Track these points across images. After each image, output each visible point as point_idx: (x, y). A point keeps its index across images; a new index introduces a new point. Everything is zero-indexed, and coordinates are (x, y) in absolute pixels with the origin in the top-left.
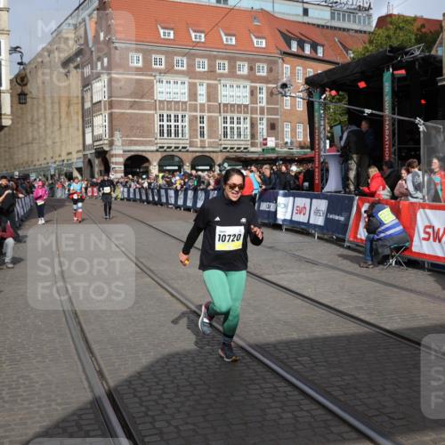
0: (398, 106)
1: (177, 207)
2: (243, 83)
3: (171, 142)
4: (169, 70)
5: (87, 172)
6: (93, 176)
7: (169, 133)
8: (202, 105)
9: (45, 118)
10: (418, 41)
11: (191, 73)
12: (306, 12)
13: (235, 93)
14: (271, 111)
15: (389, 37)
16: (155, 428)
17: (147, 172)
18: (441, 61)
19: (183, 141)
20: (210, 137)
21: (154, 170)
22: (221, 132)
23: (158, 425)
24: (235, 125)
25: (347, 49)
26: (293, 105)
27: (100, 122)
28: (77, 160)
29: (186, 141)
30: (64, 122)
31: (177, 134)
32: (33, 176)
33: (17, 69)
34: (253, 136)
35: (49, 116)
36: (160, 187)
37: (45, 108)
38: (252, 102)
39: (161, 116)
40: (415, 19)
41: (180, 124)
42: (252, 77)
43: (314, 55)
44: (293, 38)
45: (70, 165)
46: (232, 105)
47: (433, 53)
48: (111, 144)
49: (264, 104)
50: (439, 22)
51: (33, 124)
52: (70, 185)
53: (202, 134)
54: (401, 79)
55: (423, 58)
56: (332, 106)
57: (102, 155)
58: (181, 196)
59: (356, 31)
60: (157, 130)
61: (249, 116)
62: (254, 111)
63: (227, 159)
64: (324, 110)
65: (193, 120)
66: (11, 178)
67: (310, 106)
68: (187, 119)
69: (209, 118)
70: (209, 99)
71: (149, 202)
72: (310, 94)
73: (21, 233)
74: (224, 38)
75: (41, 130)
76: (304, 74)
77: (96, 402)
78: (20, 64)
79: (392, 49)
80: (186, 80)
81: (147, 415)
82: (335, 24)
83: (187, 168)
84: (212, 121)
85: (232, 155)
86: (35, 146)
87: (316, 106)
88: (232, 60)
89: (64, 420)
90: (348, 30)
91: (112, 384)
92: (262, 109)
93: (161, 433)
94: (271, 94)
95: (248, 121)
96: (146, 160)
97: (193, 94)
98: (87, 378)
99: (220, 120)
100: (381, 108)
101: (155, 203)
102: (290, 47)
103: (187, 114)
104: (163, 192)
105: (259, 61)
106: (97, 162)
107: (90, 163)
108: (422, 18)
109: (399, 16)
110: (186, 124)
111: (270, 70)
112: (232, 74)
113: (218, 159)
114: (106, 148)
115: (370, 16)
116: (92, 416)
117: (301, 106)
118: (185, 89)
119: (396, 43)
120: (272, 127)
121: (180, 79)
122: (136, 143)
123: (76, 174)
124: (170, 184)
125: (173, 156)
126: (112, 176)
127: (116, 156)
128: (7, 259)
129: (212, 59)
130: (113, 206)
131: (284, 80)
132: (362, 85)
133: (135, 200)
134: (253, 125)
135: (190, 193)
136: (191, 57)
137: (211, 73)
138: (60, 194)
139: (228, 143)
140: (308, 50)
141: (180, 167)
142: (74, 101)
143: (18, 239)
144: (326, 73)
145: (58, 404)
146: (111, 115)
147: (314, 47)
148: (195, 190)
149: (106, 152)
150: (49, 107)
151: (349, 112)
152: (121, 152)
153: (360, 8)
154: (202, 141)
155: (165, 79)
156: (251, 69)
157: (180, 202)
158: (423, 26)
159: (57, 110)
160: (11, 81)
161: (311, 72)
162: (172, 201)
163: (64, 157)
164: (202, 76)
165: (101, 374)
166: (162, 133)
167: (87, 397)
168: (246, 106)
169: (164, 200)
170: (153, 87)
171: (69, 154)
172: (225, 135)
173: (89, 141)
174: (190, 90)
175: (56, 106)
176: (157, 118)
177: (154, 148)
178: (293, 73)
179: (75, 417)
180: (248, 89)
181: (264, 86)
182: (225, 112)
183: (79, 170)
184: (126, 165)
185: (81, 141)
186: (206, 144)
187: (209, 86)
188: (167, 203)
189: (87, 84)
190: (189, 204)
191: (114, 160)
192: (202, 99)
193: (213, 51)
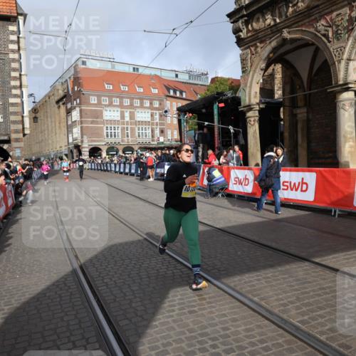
0: (221, 121)
1: (116, 172)
2: (147, 111)
3: (112, 140)
4: (111, 104)
5: (70, 156)
6: (73, 158)
7: (111, 136)
8: (127, 122)
9: (48, 130)
10: (230, 90)
11: (121, 106)
12: (177, 76)
13: (143, 115)
14: (161, 124)
15: (217, 88)
16: (103, 282)
17: (100, 155)
18: (240, 99)
19: (118, 140)
20: (131, 137)
21: (104, 154)
22: (137, 134)
23: (105, 281)
24: (144, 131)
25: (197, 94)
26: (172, 121)
27: (76, 131)
28: (65, 150)
29: (120, 139)
30: (58, 131)
31: (115, 136)
32: (42, 159)
33: (32, 105)
34: (153, 136)
35: (50, 128)
36: (107, 163)
37: (48, 125)
38: (152, 120)
39: (107, 127)
40: (229, 79)
41: (116, 131)
42: (151, 107)
43: (181, 96)
44: (171, 88)
45: (61, 153)
46: (142, 122)
47: (237, 95)
48: (82, 142)
49: (158, 121)
50: (239, 80)
51: (42, 132)
52: (62, 163)
53: (128, 136)
54: (222, 108)
55: (232, 98)
56: (190, 121)
57: (78, 147)
58: (118, 166)
59: (202, 85)
60: (105, 134)
61: (150, 127)
62: (153, 124)
63: (140, 148)
64: (187, 123)
65: (123, 129)
66: (31, 160)
67: (179, 121)
68: (120, 129)
69: (131, 128)
70: (131, 118)
71: (102, 170)
72: (179, 115)
73: (36, 188)
74: (137, 89)
75: (46, 136)
76: (177, 105)
77: (74, 271)
78: (34, 102)
79: (218, 93)
80: (119, 110)
81: (99, 276)
82: (191, 81)
83: (121, 153)
84: (132, 130)
85: (143, 146)
86: (43, 144)
87: (182, 121)
88: (142, 100)
89: (58, 281)
90: (197, 84)
91: (82, 261)
92: (157, 123)
93: (107, 284)
94: (161, 116)
95: (150, 129)
96: (100, 149)
97: (123, 117)
98: (70, 259)
99: (137, 129)
100: (213, 122)
101: (105, 171)
102: (169, 92)
103: (120, 126)
104: (108, 165)
105: (155, 100)
106: (75, 151)
107: (72, 152)
108: (232, 79)
109: (221, 78)
110: (120, 131)
111: (160, 104)
112: (142, 106)
113: (136, 148)
114: (80, 144)
115: (207, 78)
116: (71, 279)
117: (175, 122)
118: (119, 114)
119: (220, 91)
120: (162, 132)
121: (116, 109)
122: (95, 141)
123: (64, 157)
124: (112, 161)
125: (113, 147)
126: (83, 157)
127: (85, 147)
128: (29, 201)
129: (132, 99)
130: (84, 172)
131: (166, 109)
132: (204, 111)
133: (95, 169)
134: (153, 131)
135: (122, 165)
136: (121, 98)
137: (131, 106)
138: (56, 167)
139: (140, 140)
140: (178, 94)
141: (117, 152)
142: (63, 120)
143: (35, 191)
144: (187, 105)
145: (55, 273)
146: (82, 127)
147: (181, 93)
148: (125, 163)
149: (79, 146)
150: (50, 124)
151: (198, 124)
152: (87, 146)
153: (203, 74)
154: (128, 140)
155: (108, 109)
156: (151, 104)
157: (117, 170)
158: (232, 82)
159: (54, 125)
160: (29, 111)
161: (180, 105)
162: (113, 169)
163: (58, 149)
164: (127, 107)
165: (76, 257)
166: (107, 136)
167: (69, 269)
168: (149, 122)
169: (109, 169)
170: (102, 113)
171: (61, 147)
172: (139, 136)
173: (71, 140)
174: (121, 114)
175: (53, 124)
176: (105, 128)
177: (104, 143)
178: (171, 106)
179: (63, 280)
180: (150, 114)
181: (157, 112)
182: (139, 125)
183: (66, 155)
184: (90, 152)
185: (66, 140)
186: (129, 141)
187: (130, 112)
188: (111, 171)
189: (69, 112)
190: (122, 170)
191: (83, 150)
192: (127, 119)
193: (132, 95)
